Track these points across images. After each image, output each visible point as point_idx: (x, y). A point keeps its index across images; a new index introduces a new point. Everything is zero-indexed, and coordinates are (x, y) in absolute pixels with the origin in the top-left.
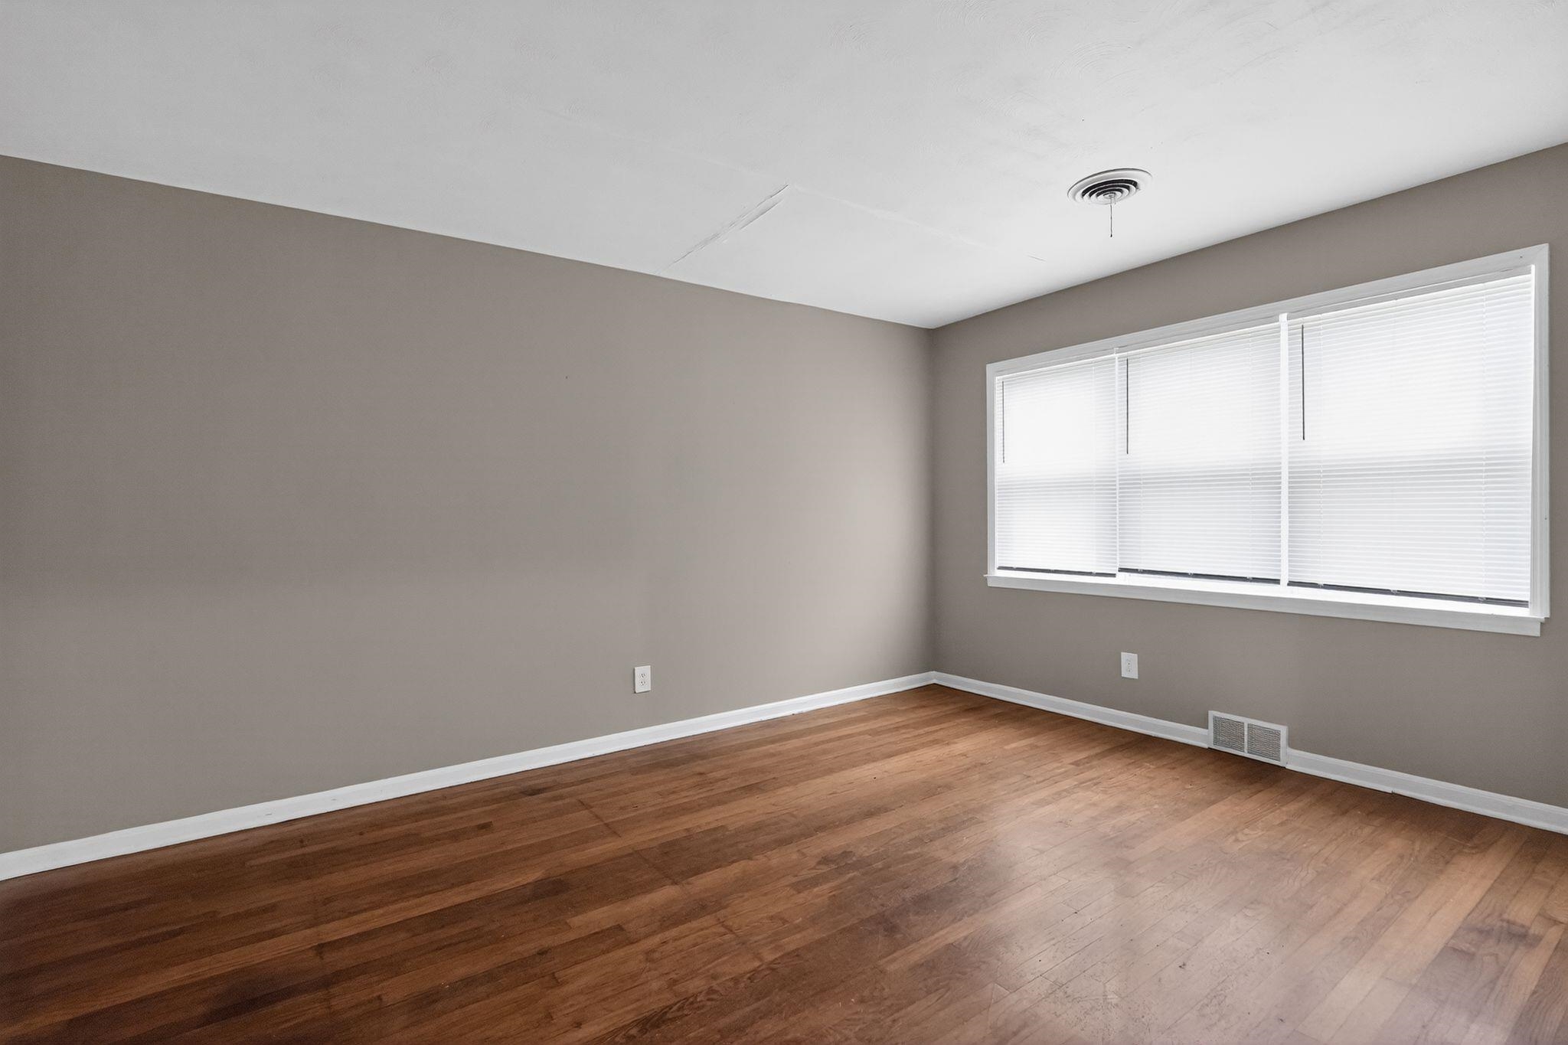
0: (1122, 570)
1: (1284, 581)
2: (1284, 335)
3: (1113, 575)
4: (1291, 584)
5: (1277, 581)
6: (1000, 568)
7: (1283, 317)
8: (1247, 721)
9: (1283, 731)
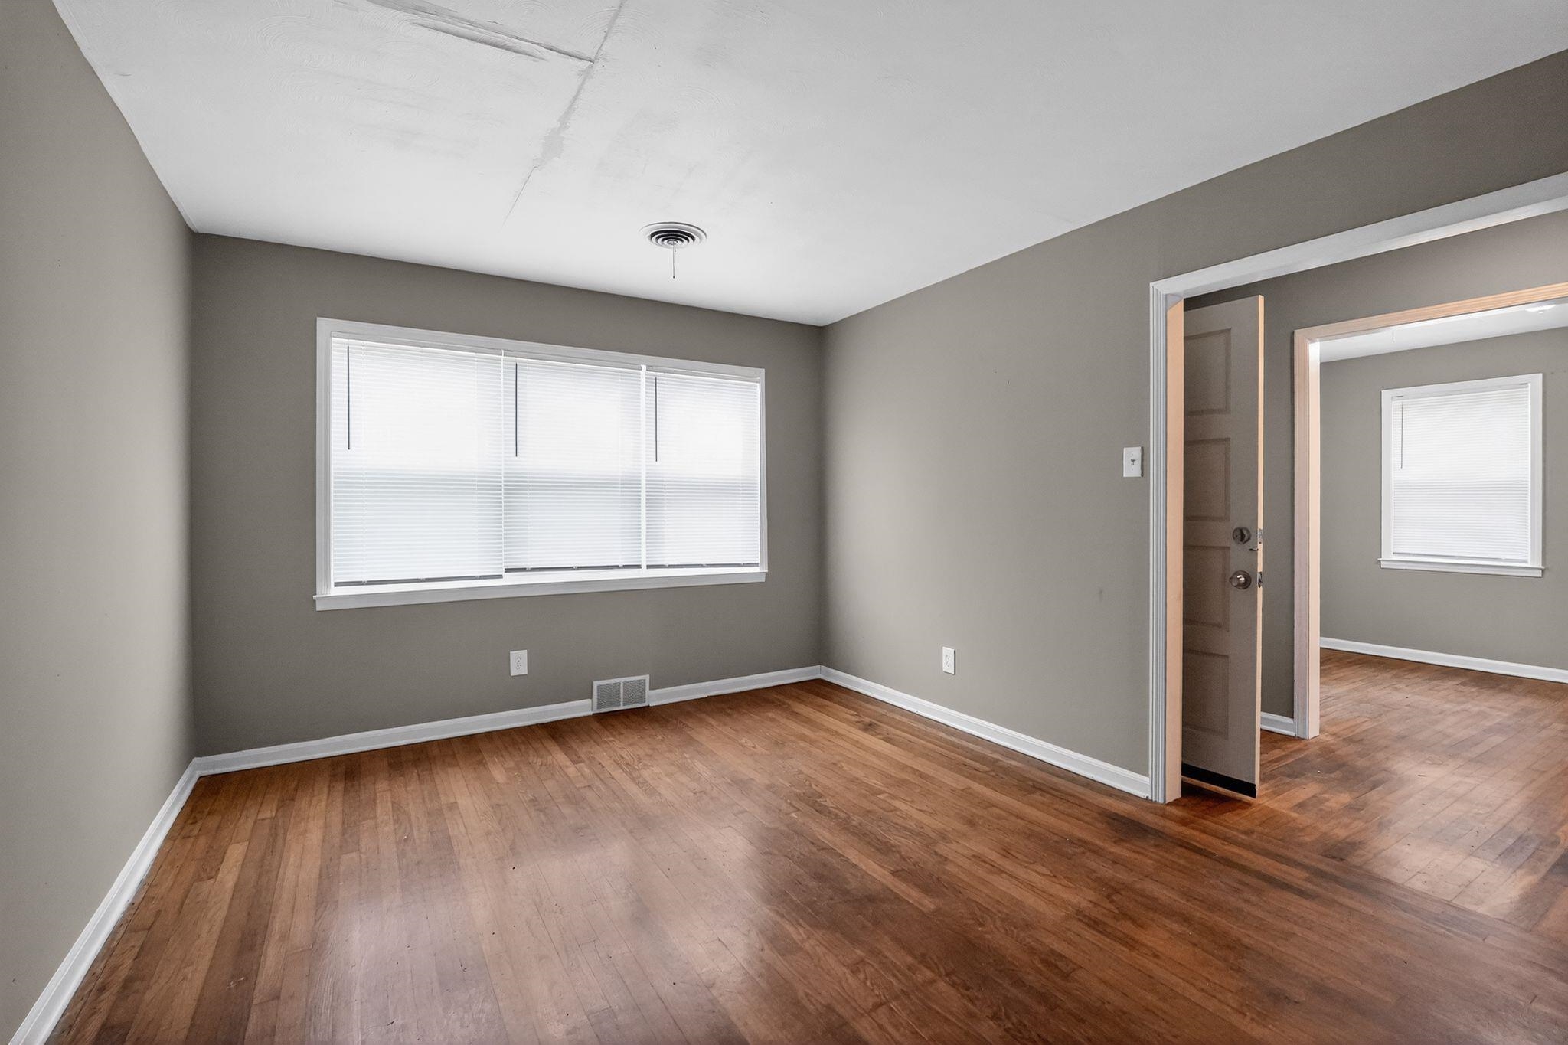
0: (507, 570)
1: (644, 566)
2: (643, 380)
3: (500, 576)
4: (649, 567)
5: (639, 566)
6: (337, 584)
7: (644, 367)
8: (621, 680)
9: (647, 677)
